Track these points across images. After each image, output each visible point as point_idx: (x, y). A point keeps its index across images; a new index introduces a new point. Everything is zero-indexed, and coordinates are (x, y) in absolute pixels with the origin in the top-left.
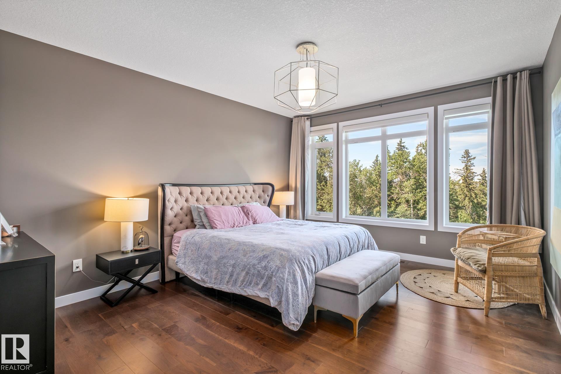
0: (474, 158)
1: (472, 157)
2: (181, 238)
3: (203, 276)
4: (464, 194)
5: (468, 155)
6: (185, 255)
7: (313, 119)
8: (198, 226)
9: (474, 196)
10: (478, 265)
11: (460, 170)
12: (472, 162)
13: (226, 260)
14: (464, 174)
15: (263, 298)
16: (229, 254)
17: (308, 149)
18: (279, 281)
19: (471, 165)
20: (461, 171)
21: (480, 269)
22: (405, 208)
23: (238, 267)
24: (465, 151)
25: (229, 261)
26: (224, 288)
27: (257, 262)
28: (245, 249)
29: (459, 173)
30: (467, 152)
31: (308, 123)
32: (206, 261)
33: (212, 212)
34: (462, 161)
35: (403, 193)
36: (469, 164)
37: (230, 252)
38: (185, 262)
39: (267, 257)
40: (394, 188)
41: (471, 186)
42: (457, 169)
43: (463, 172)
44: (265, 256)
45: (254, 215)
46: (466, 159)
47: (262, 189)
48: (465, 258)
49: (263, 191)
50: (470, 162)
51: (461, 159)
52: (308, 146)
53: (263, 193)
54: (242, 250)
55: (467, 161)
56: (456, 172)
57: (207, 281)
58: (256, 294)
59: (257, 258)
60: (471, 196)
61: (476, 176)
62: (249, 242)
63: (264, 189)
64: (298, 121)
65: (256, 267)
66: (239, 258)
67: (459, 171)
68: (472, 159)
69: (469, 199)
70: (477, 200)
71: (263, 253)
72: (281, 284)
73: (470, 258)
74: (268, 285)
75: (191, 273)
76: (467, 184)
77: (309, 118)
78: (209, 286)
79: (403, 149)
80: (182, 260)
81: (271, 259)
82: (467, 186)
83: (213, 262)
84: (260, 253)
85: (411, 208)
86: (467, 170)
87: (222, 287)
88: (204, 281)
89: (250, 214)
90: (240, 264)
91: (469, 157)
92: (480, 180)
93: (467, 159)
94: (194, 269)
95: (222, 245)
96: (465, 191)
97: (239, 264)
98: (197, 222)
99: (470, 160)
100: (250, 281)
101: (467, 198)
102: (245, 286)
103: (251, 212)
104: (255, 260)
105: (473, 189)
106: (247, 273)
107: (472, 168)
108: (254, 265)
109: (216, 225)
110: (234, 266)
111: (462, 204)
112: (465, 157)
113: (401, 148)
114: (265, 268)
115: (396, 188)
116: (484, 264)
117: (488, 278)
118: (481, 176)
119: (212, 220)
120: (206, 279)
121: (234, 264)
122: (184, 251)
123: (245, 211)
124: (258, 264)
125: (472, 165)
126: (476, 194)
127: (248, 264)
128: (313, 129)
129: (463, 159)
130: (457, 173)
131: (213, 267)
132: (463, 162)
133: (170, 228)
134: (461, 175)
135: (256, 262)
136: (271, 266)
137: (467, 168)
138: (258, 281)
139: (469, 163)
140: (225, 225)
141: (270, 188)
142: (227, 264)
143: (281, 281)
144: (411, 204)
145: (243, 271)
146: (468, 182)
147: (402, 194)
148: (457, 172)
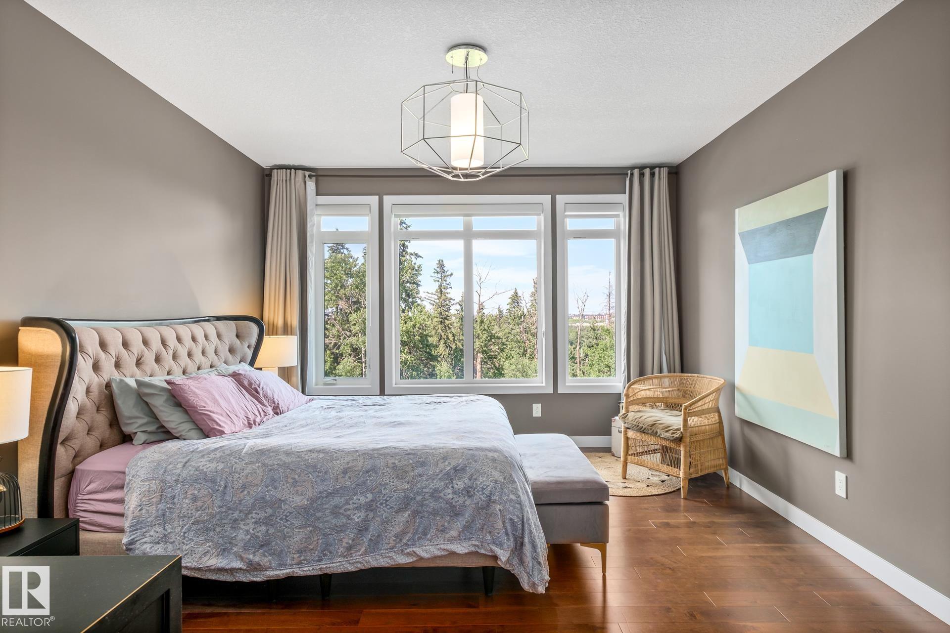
0: (451, 275)
1: (448, 273)
2: (124, 473)
3: (254, 556)
4: (438, 334)
5: (443, 268)
6: (164, 515)
7: (320, 178)
8: (140, 438)
9: (451, 338)
10: (671, 431)
11: (432, 294)
12: (448, 280)
13: (341, 497)
14: (437, 301)
15: (466, 554)
16: (348, 483)
17: (312, 242)
18: (511, 508)
19: (447, 285)
20: (433, 296)
21: (677, 436)
22: (353, 364)
23: (386, 507)
24: (438, 262)
25: (350, 499)
26: (338, 564)
27: (442, 483)
28: (393, 463)
29: (430, 298)
30: (441, 264)
31: (311, 185)
32: (262, 515)
33: (194, 393)
34: (434, 278)
35: (347, 335)
36: (445, 284)
37: (350, 478)
38: (165, 535)
39: (463, 469)
40: (330, 325)
41: (447, 322)
42: (427, 292)
43: (436, 297)
44: (456, 467)
45: (269, 393)
46: (439, 276)
47: (236, 331)
48: (648, 425)
49: (237, 336)
50: (446, 281)
51: (433, 275)
52: (312, 235)
53: (238, 342)
54: (387, 466)
55: (441, 279)
56: (425, 298)
57: (268, 564)
58: (444, 549)
59: (440, 476)
60: (448, 338)
61: (454, 304)
62: (386, 448)
63: (239, 331)
64: (288, 178)
65: (442, 494)
66: (386, 484)
67: (430, 295)
68: (448, 276)
69: (445, 343)
70: (456, 344)
71: (449, 463)
72: (516, 513)
73: (655, 424)
74: (476, 524)
75: (201, 558)
76: (442, 318)
77: (313, 176)
78: (278, 575)
79: (342, 251)
80: (152, 533)
81: (477, 471)
82: (441, 322)
83: (291, 513)
84: (441, 466)
85: (362, 363)
86: (441, 294)
87: (331, 565)
88: (254, 567)
89: (261, 392)
90: (391, 497)
91: (444, 272)
92: (458, 312)
93: (441, 276)
94: (210, 547)
95: (315, 467)
96: (440, 331)
97: (388, 499)
98: (137, 425)
99: (446, 278)
100: (425, 528)
101: (442, 341)
102: (409, 543)
103: (261, 387)
104: (435, 481)
105: (449, 326)
106: (415, 513)
107: (448, 290)
108: (436, 491)
109: (220, 426)
110: (370, 507)
111: (435, 352)
112: (438, 273)
113: (338, 248)
114: (468, 492)
115: (333, 326)
116: (679, 429)
117: (685, 447)
118: (459, 305)
119: (204, 414)
120: (266, 559)
121: (372, 501)
122: (160, 506)
123: (246, 383)
124: (446, 487)
125: (449, 286)
126: (454, 335)
127: (418, 493)
128: (322, 199)
129: (436, 274)
130: (428, 299)
131: (292, 523)
132: (435, 281)
133: (66, 451)
134: (432, 302)
135: (438, 484)
136: (483, 484)
137: (441, 291)
138: (446, 524)
139: (444, 282)
140: (234, 424)
141: (255, 329)
142: (347, 507)
143: (514, 508)
144: (363, 356)
145: (401, 511)
146: (443, 314)
147: (345, 338)
148: (427, 297)
